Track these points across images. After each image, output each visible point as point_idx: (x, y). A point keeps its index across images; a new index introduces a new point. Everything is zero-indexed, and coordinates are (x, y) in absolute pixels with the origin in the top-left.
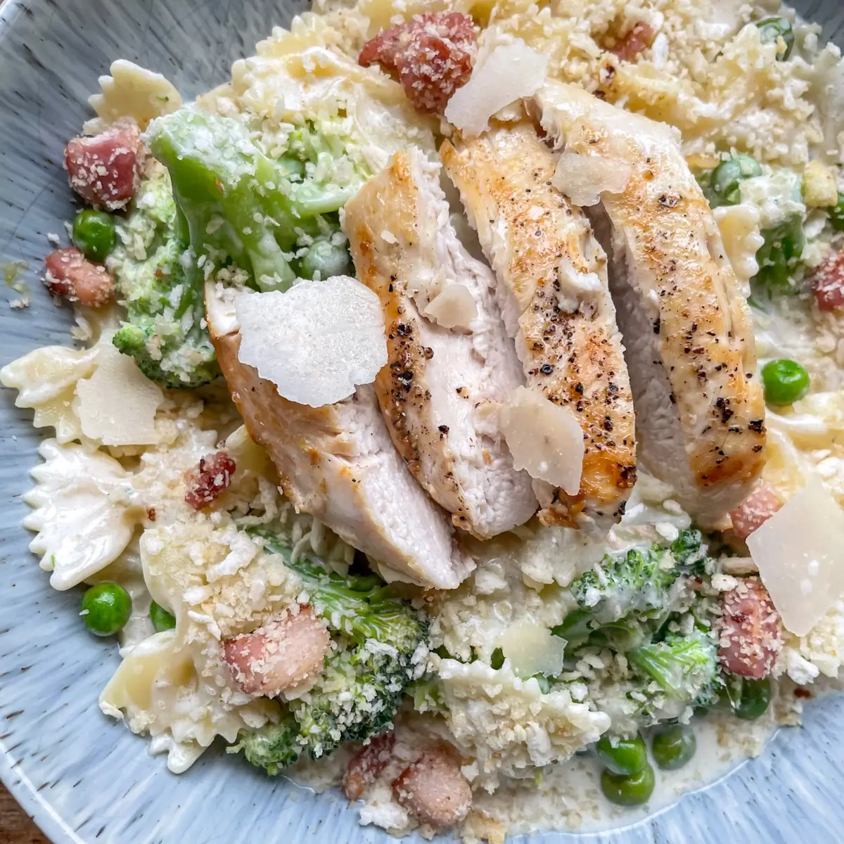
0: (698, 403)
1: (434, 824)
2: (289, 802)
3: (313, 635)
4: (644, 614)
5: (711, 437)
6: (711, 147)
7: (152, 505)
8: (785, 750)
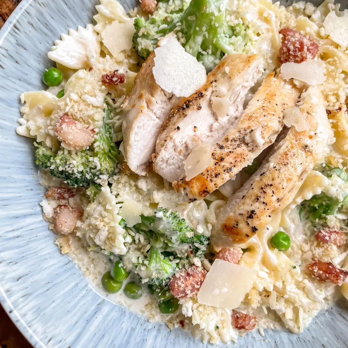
0: (248, 205)
1: (55, 226)
2: (32, 176)
3: (86, 138)
4: (167, 240)
5: (240, 218)
6: (341, 161)
7: (93, 67)
8: (159, 330)
